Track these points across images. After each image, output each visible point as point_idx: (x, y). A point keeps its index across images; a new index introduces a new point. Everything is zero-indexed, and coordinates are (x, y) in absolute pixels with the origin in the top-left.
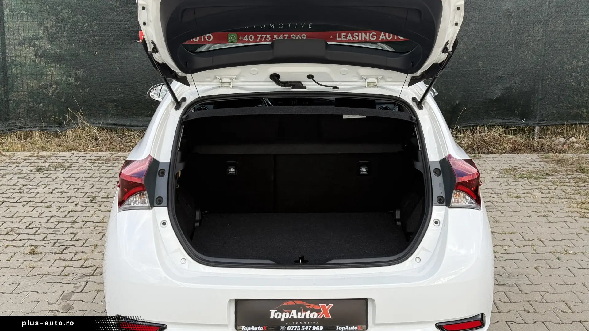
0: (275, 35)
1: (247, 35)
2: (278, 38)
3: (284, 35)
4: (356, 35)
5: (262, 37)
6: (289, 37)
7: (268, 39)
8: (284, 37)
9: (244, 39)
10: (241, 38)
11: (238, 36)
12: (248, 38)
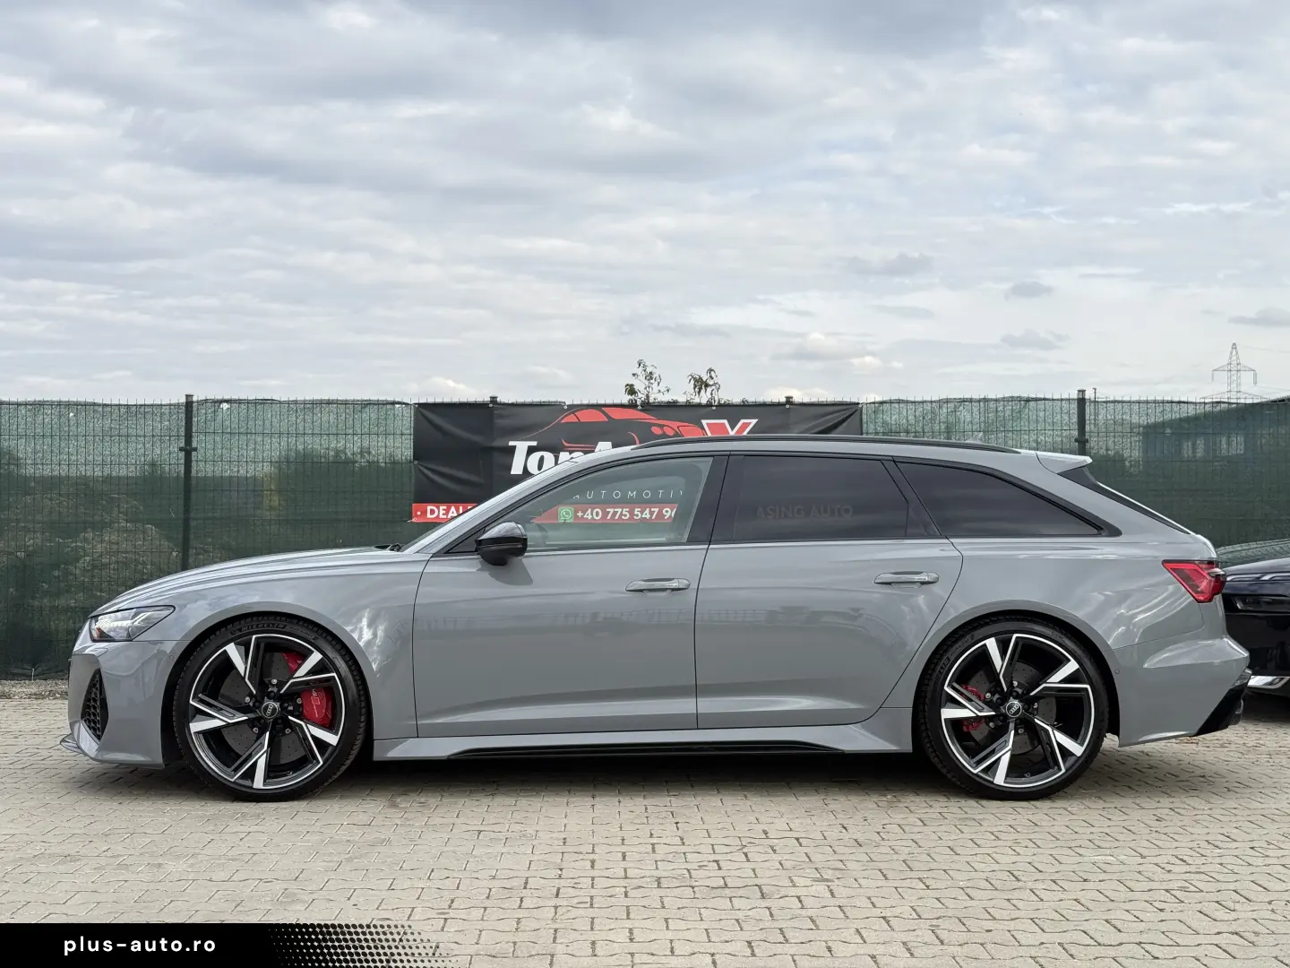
0: (636, 510)
1: (590, 510)
2: (642, 513)
3: (653, 510)
4: (771, 509)
5: (615, 513)
6: (660, 514)
7: (625, 515)
8: (652, 513)
9: (585, 516)
10: (580, 514)
11: (576, 512)
12: (592, 514)
